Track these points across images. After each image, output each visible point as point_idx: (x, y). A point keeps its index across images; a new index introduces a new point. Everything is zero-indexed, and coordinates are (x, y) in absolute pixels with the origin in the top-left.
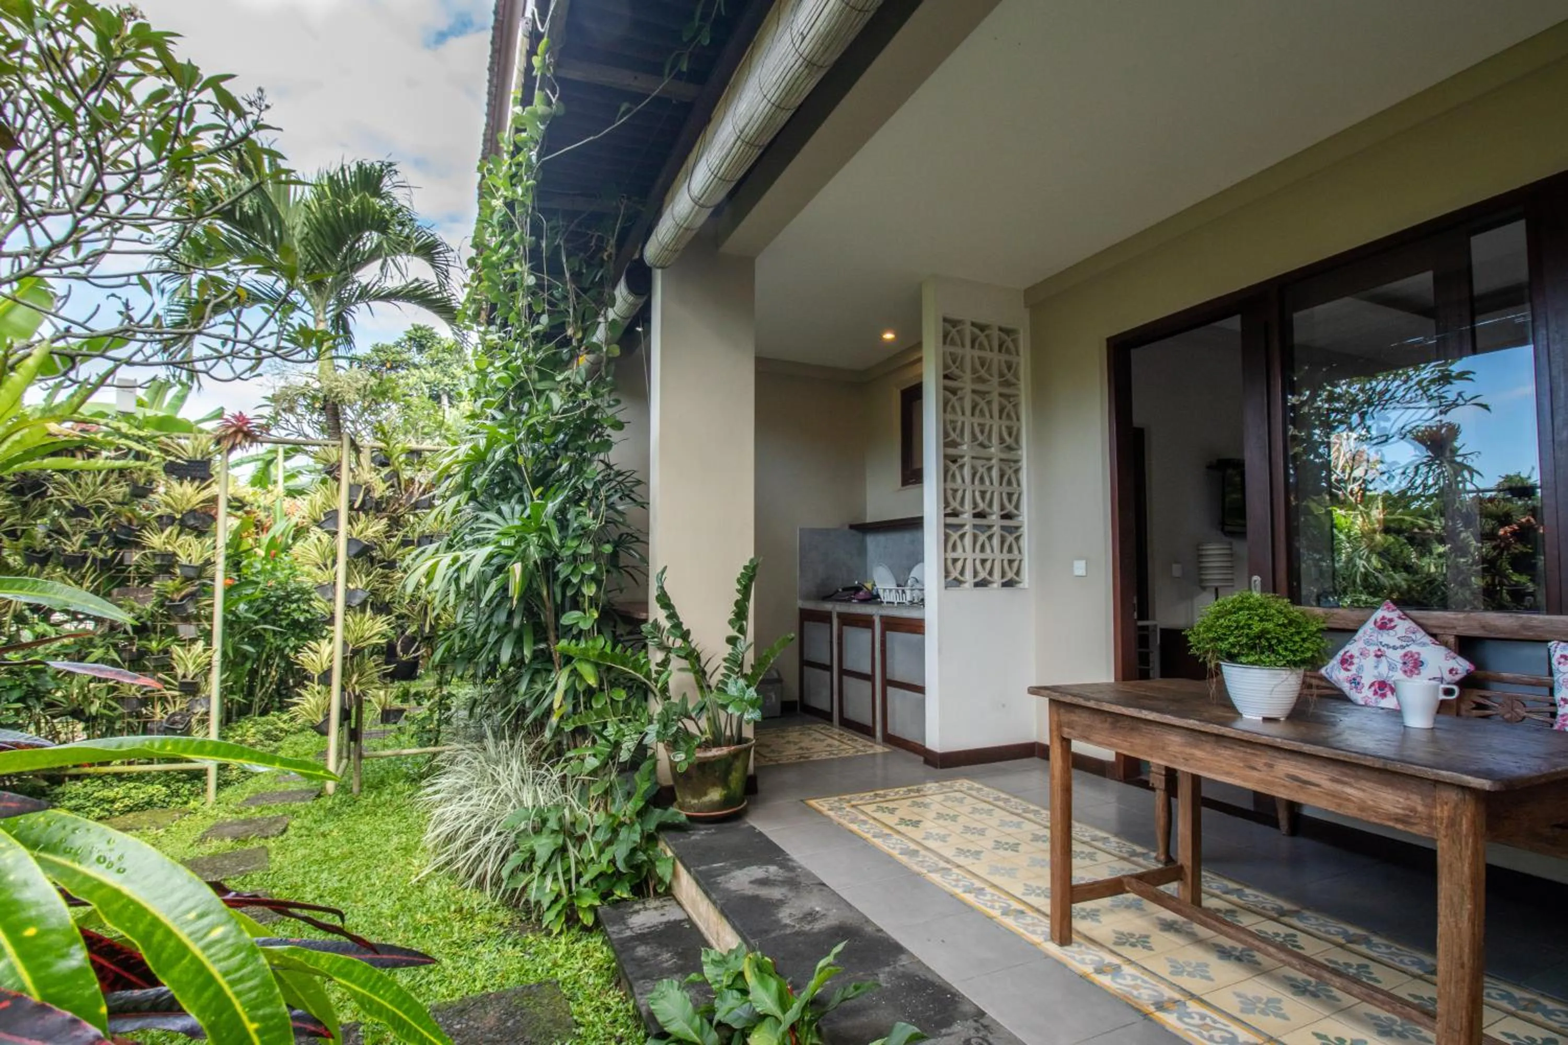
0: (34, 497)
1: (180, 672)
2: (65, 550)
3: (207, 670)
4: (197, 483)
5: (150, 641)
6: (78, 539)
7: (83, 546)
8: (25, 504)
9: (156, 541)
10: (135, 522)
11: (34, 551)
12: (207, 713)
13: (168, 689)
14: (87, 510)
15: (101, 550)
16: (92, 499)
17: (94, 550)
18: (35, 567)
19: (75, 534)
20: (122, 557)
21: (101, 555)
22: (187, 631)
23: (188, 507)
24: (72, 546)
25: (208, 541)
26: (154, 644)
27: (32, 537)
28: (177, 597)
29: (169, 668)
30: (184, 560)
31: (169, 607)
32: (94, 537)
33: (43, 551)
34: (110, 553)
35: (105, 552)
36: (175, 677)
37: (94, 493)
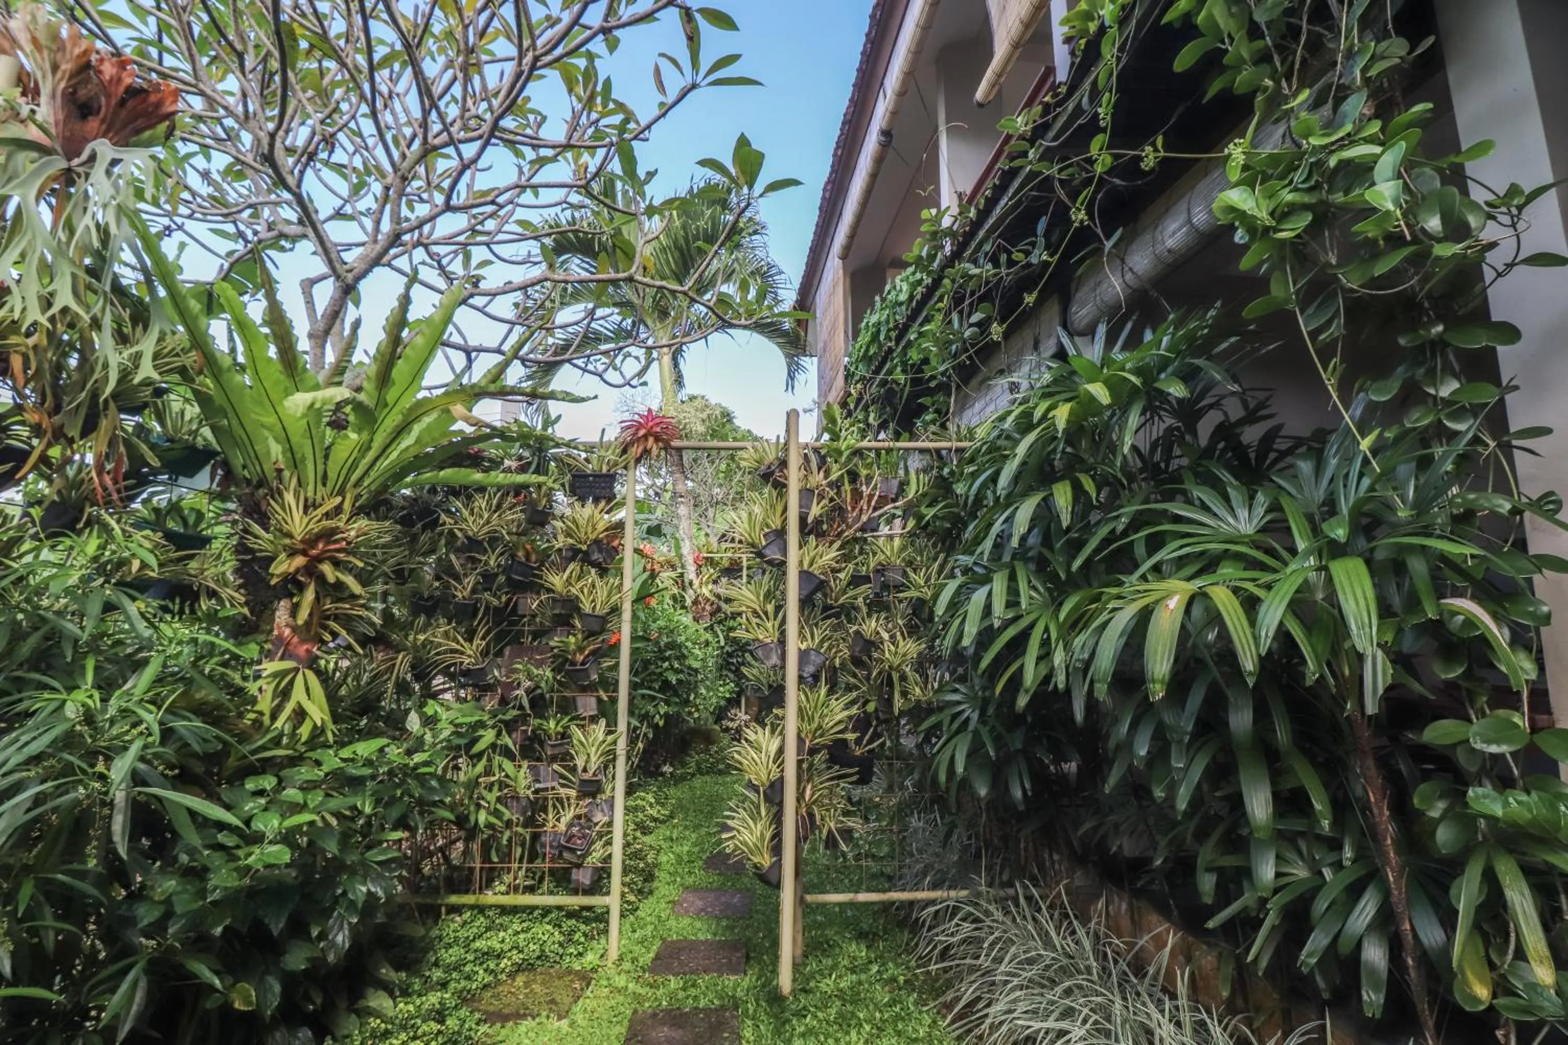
0: (424, 528)
1: (580, 762)
2: (454, 596)
3: (610, 758)
4: (602, 504)
5: (547, 719)
6: (470, 581)
7: (474, 591)
8: (414, 538)
9: (557, 581)
10: (533, 557)
11: (421, 598)
12: (610, 824)
13: (563, 786)
14: (480, 543)
15: (495, 596)
16: (486, 529)
17: (487, 595)
18: (422, 619)
19: (466, 575)
20: (516, 604)
21: (495, 602)
22: (587, 705)
23: (592, 537)
24: (462, 592)
25: (613, 581)
26: (552, 724)
27: (420, 580)
28: (580, 658)
29: (566, 758)
30: (587, 607)
31: (568, 673)
32: (488, 578)
33: (431, 597)
34: (504, 599)
35: (499, 598)
36: (573, 770)
37: (488, 522)
